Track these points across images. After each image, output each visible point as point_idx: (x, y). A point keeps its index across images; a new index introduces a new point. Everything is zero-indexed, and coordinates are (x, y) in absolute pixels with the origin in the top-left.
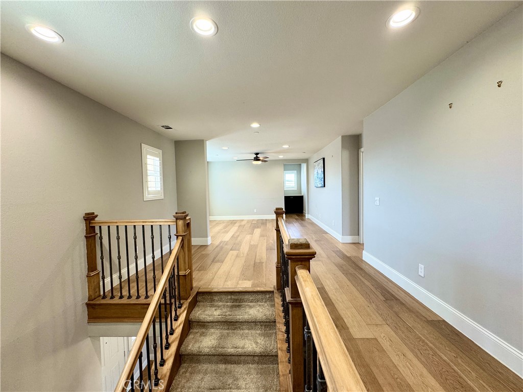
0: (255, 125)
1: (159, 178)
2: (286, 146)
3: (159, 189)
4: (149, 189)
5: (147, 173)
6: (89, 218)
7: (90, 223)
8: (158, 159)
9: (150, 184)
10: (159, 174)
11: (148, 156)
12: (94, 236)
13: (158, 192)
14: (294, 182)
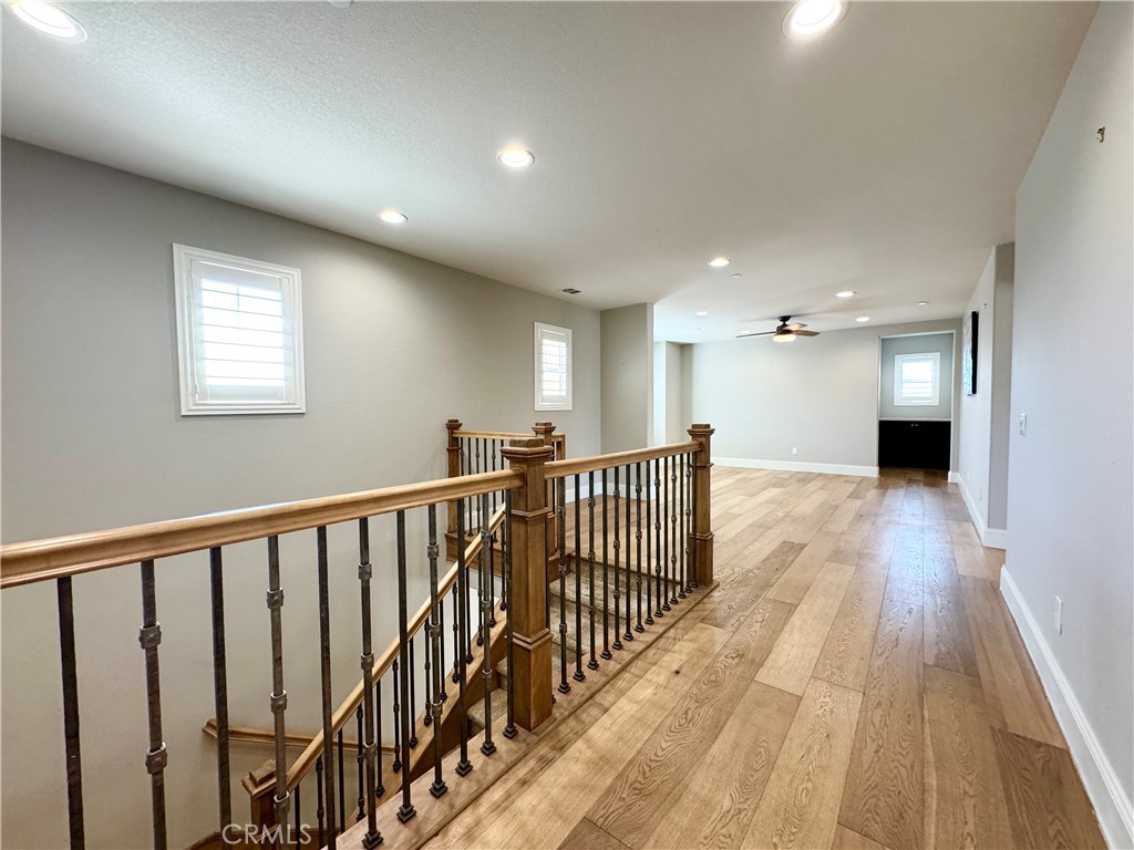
0: (720, 262)
1: (565, 375)
2: (846, 295)
3: (564, 394)
4: (545, 393)
5: (540, 367)
6: (453, 426)
7: (452, 433)
8: (564, 344)
9: (545, 385)
10: (564, 370)
11: (545, 341)
12: (457, 450)
13: (561, 399)
14: (930, 385)
